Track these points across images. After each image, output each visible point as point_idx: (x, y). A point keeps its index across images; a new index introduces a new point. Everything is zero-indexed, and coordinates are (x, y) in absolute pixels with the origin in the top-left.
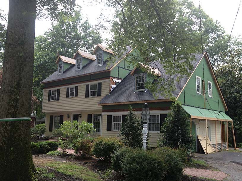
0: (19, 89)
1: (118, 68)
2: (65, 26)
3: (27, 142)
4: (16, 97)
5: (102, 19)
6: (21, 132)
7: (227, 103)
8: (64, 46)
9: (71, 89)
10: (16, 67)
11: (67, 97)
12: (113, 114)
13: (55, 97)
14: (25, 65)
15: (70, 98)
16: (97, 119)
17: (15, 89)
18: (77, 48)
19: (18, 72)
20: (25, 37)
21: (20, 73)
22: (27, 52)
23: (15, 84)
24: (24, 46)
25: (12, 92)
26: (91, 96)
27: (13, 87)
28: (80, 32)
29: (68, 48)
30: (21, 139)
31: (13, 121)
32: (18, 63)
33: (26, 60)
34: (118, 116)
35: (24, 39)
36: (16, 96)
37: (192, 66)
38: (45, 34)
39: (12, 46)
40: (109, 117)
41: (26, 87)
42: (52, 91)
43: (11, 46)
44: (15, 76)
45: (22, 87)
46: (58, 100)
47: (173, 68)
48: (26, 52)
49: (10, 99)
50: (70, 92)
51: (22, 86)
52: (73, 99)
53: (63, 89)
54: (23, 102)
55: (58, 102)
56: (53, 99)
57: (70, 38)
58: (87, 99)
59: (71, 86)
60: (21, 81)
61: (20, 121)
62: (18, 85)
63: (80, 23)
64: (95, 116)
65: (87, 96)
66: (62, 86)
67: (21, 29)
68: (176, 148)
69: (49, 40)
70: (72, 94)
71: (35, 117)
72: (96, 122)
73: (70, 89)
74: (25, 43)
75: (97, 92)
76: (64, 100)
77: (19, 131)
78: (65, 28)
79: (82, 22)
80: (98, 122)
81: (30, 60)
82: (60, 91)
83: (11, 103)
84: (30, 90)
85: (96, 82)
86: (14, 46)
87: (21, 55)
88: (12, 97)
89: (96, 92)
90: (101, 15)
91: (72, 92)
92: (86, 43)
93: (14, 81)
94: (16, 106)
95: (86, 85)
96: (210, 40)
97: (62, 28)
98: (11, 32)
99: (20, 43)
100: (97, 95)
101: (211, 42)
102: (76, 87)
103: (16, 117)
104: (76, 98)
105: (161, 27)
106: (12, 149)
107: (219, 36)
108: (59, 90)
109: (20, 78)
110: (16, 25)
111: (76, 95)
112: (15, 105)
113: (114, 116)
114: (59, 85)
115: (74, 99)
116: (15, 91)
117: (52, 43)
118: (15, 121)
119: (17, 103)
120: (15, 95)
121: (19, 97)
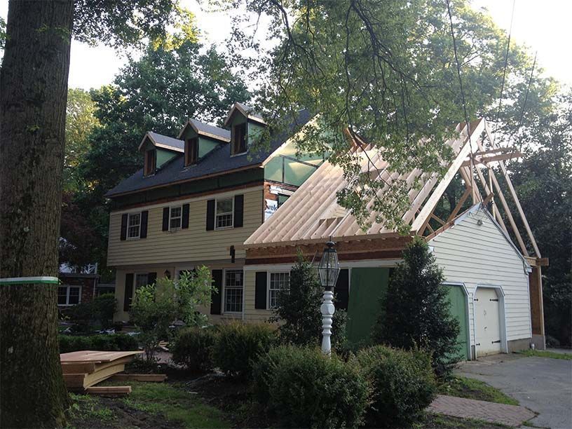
0: (29, 211)
1: (284, 160)
2: (162, 63)
3: (47, 335)
4: (22, 229)
5: (238, 43)
6: (32, 312)
7: (540, 240)
8: (158, 108)
9: (173, 210)
10: (21, 158)
11: (165, 228)
12: (270, 269)
13: (138, 229)
14: (43, 153)
15: (171, 232)
16: (233, 280)
17: (19, 210)
18: (191, 114)
19: (27, 171)
20: (44, 85)
21: (30, 172)
22: (49, 121)
23: (19, 197)
24: (41, 107)
25: (10, 218)
26: (220, 226)
27: (13, 205)
28: (198, 75)
29: (170, 113)
30: (32, 328)
31: (13, 285)
32: (27, 147)
33: (46, 141)
34: (282, 274)
35: (42, 91)
36: (21, 226)
37: (450, 149)
38: (116, 82)
39: (13, 108)
40: (261, 277)
41: (45, 206)
42: (131, 217)
43: (10, 110)
44: (18, 180)
45: (35, 205)
46: (144, 236)
47: (405, 157)
48: (47, 123)
49: (7, 234)
50: (172, 216)
51: (34, 201)
52: (177, 234)
53: (155, 211)
54: (38, 241)
55: (143, 241)
56: (131, 234)
57: (174, 90)
58: (211, 233)
59: (172, 205)
60: (33, 190)
61: (30, 284)
62: (27, 200)
63: (198, 53)
64: (228, 273)
65: (210, 227)
66: (151, 204)
67: (34, 69)
68: (408, 349)
69: (127, 97)
70: (175, 224)
71: (94, 279)
72: (232, 287)
73: (170, 210)
74: (43, 102)
75: (233, 217)
76: (158, 236)
77: (27, 308)
78: (163, 67)
79: (202, 52)
80: (235, 287)
81: (54, 140)
82: (147, 216)
83: (9, 243)
84: (54, 211)
85: (231, 194)
86: (18, 109)
87: (33, 129)
88: (11, 229)
89: (229, 216)
90: (235, 33)
91: (175, 218)
92: (213, 102)
93: (17, 191)
94: (20, 249)
95: (208, 201)
96: (510, 90)
97: (156, 68)
98: (11, 76)
99: (31, 100)
100: (233, 225)
101: (512, 95)
102: (184, 206)
103: (20, 277)
104: (185, 232)
105: (376, 57)
106: (11, 350)
107: (531, 81)
108: (145, 214)
109: (30, 183)
110: (22, 59)
111: (186, 226)
112: (18, 248)
113: (272, 275)
114: (146, 202)
115: (181, 233)
116: (19, 216)
117: (132, 103)
118: (20, 285)
119: (22, 243)
120: (18, 224)
121: (29, 228)
